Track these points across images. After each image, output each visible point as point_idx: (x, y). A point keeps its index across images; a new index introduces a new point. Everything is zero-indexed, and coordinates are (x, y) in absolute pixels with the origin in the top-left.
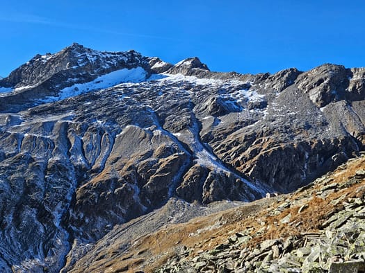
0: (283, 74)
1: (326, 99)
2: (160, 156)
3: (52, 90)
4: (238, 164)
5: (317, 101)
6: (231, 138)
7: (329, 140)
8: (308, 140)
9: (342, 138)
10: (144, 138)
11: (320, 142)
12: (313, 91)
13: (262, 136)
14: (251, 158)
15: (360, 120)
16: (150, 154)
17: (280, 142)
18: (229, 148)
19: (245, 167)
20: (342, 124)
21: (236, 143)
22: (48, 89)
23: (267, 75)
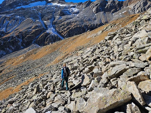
0: (87, 2)
1: (98, 11)
2: (33, 29)
3: (13, 7)
4: (62, 32)
5: (95, 11)
6: (63, 23)
7: (95, 25)
8: (87, 24)
9: (99, 24)
10: (31, 22)
11: (91, 25)
12: (94, 8)
13: (73, 23)
14: (67, 30)
15: (107, 18)
16: (30, 28)
17: (78, 25)
18: (61, 27)
19: (64, 33)
20: (100, 19)
21: (63, 25)
22: (11, 7)
23: (82, 3)
